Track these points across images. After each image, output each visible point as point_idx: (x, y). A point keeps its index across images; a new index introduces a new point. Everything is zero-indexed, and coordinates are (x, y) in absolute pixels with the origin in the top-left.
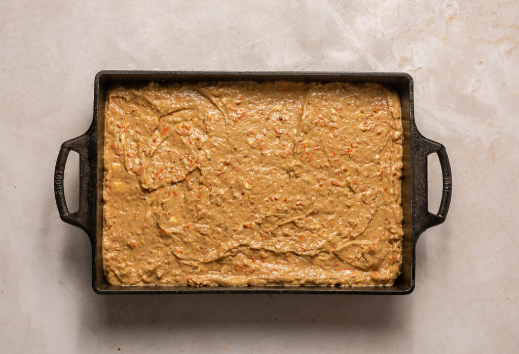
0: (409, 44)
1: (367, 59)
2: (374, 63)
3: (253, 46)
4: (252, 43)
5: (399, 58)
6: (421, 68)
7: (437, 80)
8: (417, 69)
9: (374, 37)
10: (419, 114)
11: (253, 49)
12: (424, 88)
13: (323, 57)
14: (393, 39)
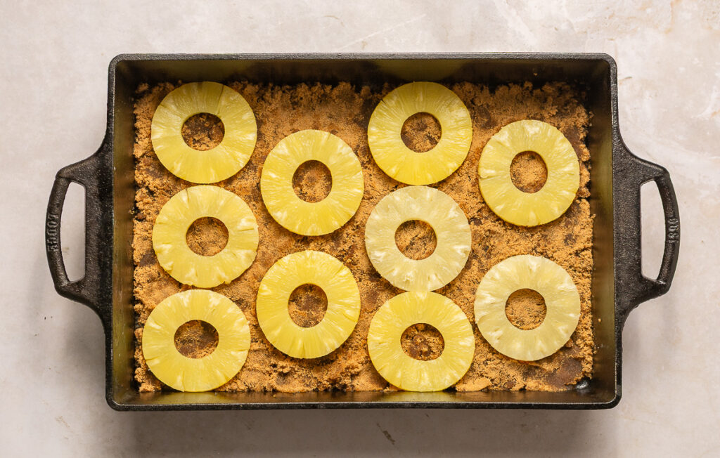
3: (364, 44)
6: (630, 77)
7: (656, 96)
9: (557, 29)
11: (363, 48)
12: (635, 109)
14: (586, 32)
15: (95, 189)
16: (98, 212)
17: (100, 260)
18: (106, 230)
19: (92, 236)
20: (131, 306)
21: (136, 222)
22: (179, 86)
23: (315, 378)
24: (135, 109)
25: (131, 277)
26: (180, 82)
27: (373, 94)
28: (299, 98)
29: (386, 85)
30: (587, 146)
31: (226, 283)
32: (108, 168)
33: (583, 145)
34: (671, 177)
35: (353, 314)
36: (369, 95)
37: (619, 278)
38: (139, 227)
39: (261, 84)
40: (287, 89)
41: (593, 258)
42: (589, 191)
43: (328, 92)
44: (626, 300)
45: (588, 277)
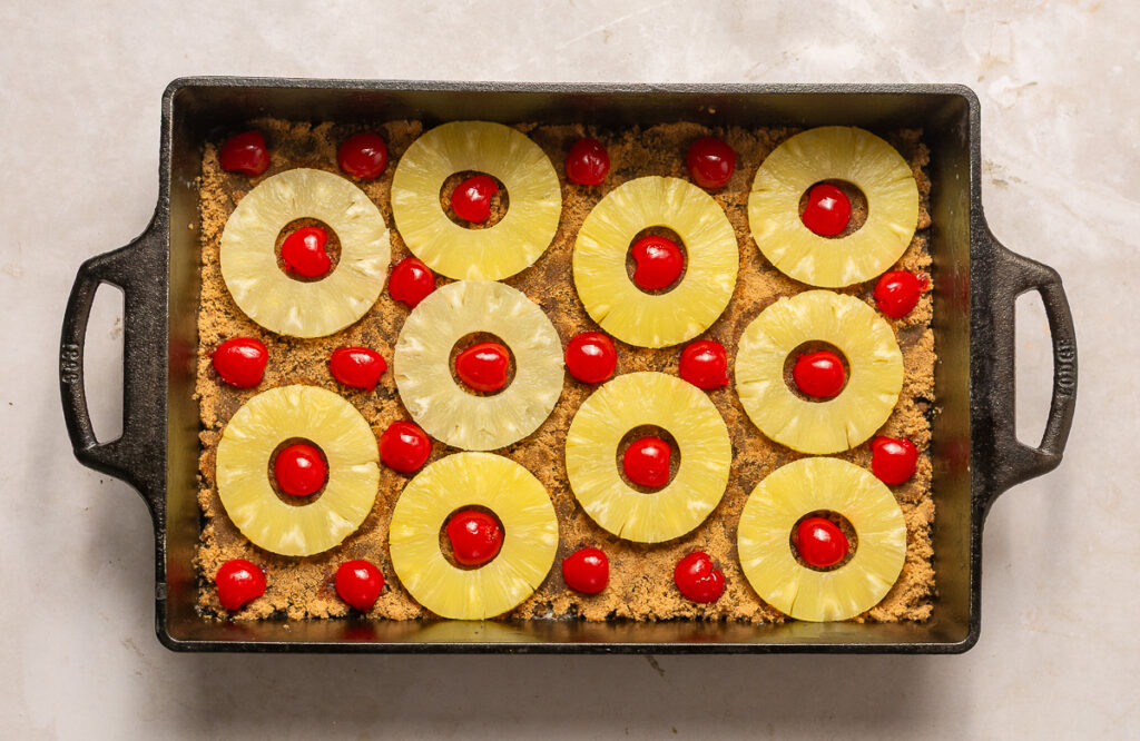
0: (1005, 23)
1: (897, 62)
2: (915, 73)
3: (607, 35)
4: (602, 27)
5: (978, 59)
6: (1035, 84)
7: (1077, 112)
8: (1023, 87)
9: (915, 7)
10: (1031, 202)
11: (605, 41)
12: (1043, 134)
13: (786, 58)
14: (963, 11)
15: (1000, 435)
16: (996, 400)
17: (992, 322)
18: (982, 368)
19: (1004, 359)
20: (937, 261)
21: (931, 397)
22: (861, 615)
23: (645, 147)
24: (934, 577)
25: (937, 307)
26: (861, 620)
27: (550, 602)
28: (669, 595)
29: (528, 615)
30: (202, 512)
31: (786, 298)
32: (981, 470)
33: (210, 514)
34: (72, 449)
35: (585, 243)
36: (555, 600)
37: (162, 283)
38: (923, 387)
39: (730, 618)
40: (688, 610)
41: (198, 331)
42: (200, 441)
43: (621, 604)
44: (151, 251)
45: (206, 301)
